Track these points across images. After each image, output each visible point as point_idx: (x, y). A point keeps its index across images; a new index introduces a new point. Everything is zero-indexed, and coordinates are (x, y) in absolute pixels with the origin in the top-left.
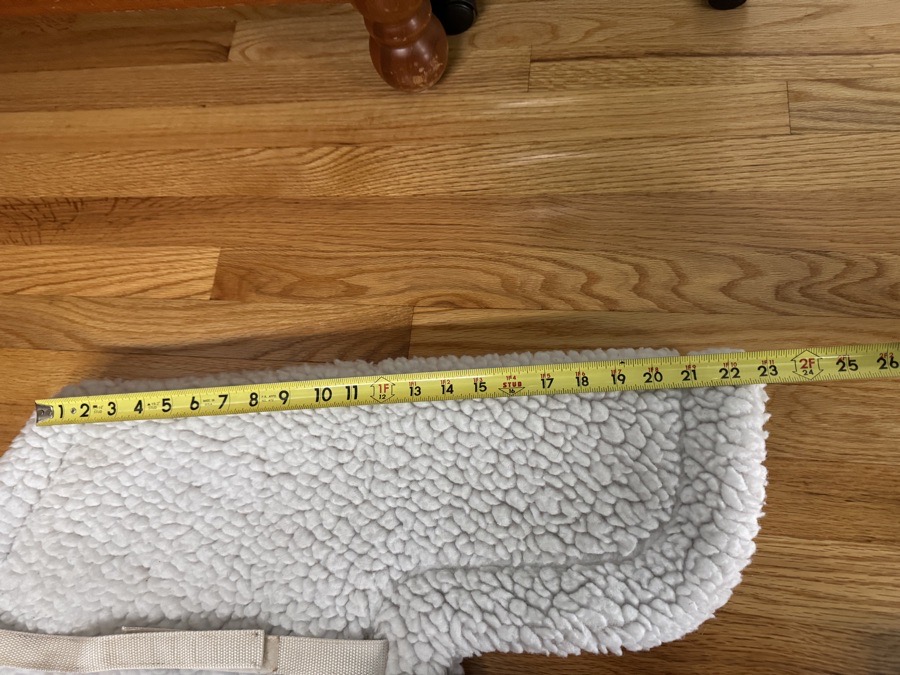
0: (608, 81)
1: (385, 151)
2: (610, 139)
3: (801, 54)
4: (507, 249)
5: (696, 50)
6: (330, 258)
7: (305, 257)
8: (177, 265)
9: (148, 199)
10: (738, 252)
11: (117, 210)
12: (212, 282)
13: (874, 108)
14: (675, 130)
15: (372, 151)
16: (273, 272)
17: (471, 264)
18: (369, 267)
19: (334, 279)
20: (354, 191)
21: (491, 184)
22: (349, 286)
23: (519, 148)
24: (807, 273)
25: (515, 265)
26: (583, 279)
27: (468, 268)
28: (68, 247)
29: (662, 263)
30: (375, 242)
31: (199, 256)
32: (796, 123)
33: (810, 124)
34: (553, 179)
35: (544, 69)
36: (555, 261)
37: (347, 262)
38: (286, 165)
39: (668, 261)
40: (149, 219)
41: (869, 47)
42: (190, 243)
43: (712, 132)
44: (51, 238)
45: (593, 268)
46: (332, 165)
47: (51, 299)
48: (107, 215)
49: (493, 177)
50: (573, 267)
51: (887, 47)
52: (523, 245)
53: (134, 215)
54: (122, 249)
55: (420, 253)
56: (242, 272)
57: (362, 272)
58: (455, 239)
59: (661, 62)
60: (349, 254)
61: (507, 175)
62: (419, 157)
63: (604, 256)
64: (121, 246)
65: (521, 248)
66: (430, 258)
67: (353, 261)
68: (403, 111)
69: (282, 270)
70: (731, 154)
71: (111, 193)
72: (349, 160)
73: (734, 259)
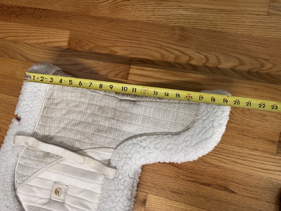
2: (205, 9)
4: (164, 44)
6: (105, 40)
7: (97, 38)
8: (55, 35)
9: (46, 10)
10: (239, 56)
11: (36, 13)
12: (67, 43)
16: (87, 42)
17: (152, 48)
18: (118, 45)
19: (106, 47)
20: (115, 16)
21: (162, 20)
22: (111, 50)
23: (173, 7)
24: (260, 66)
25: (166, 50)
26: (188, 58)
27: (150, 49)
28: (20, 24)
29: (214, 56)
30: (121, 36)
31: (63, 33)
32: (271, 11)
34: (183, 21)
36: (179, 51)
37: (111, 42)
38: (93, 3)
39: (216, 56)
40: (47, 18)
42: (60, 28)
43: (241, 10)
44: (14, 20)
45: (192, 55)
46: (109, 5)
47: (15, 42)
48: (32, 14)
49: (163, 17)
50: (185, 54)
52: (170, 44)
53: (41, 15)
54: (37, 27)
55: (135, 42)
56: (77, 41)
57: (116, 46)
58: (148, 38)
60: (112, 39)
61: (168, 17)
62: (139, 6)
63: (196, 51)
64: (37, 26)
65: (169, 45)
66: (139, 44)
67: (113, 42)
69: (90, 42)
70: (245, 20)
71: (33, 6)
72: (115, 4)
73: (237, 58)
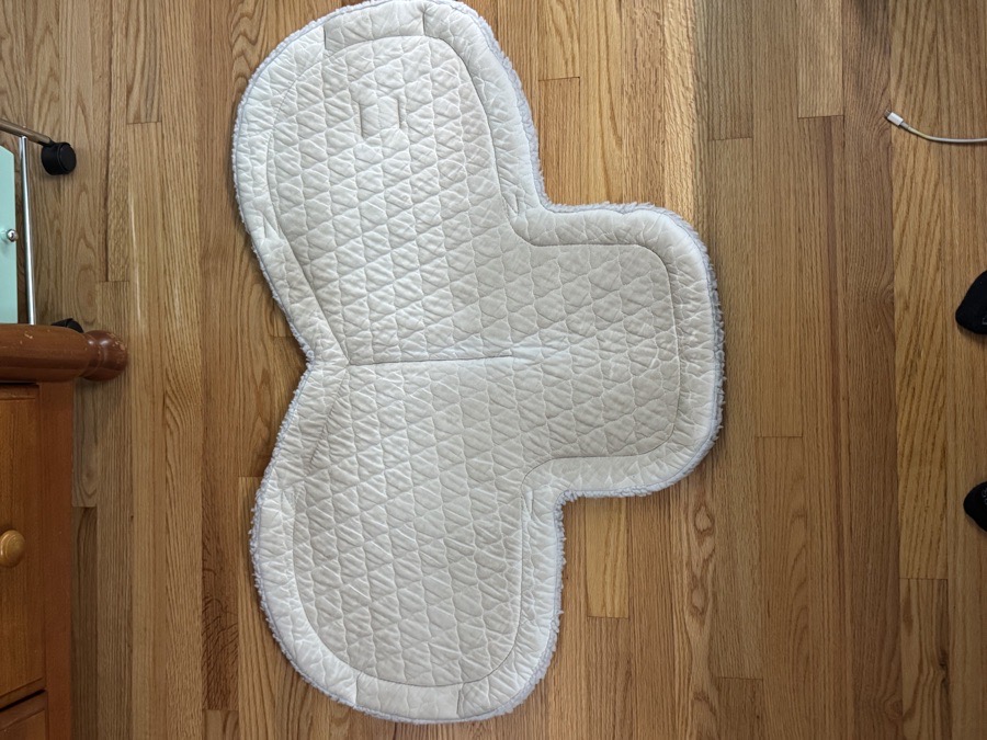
0: (123, 230)
1: (170, 373)
3: (109, 117)
5: (104, 177)
13: (146, 78)
14: (158, 188)
15: (169, 381)
33: (155, 111)
35: (113, 272)
41: (106, 79)
51: (107, 69)
59: (111, 198)
68: (141, 364)
